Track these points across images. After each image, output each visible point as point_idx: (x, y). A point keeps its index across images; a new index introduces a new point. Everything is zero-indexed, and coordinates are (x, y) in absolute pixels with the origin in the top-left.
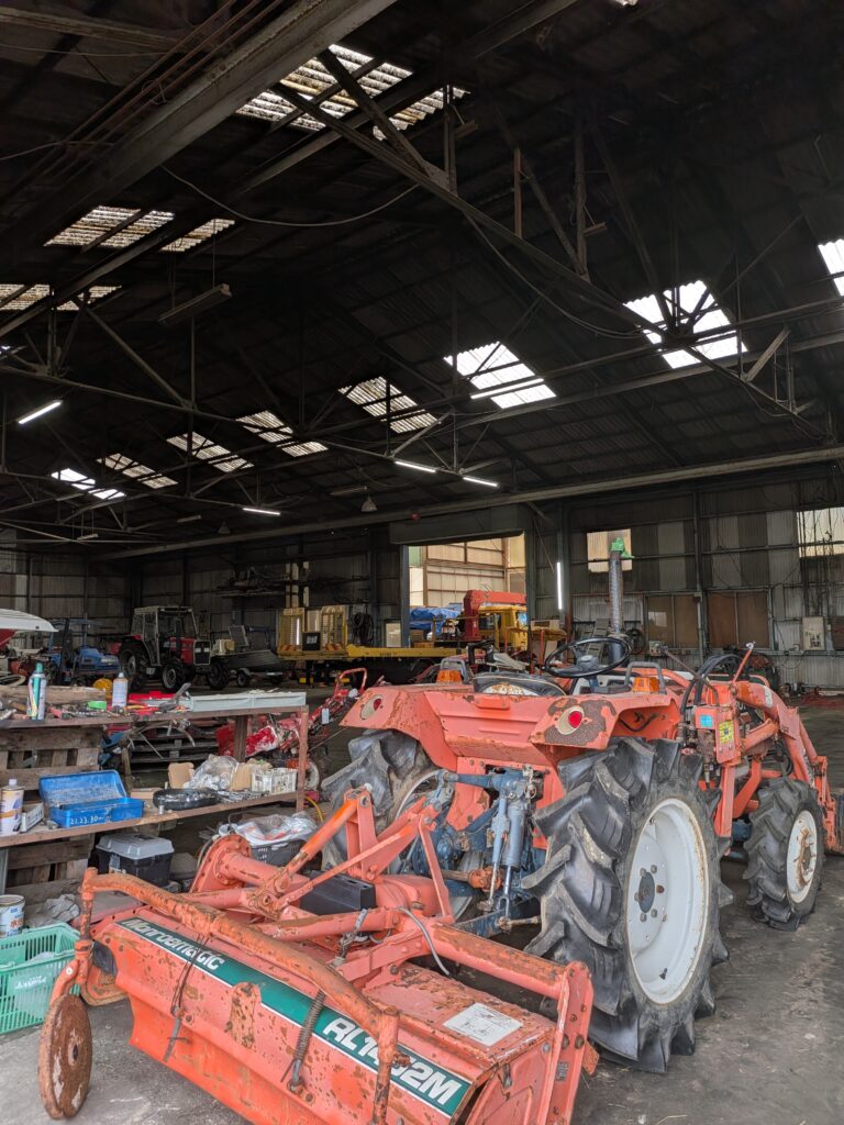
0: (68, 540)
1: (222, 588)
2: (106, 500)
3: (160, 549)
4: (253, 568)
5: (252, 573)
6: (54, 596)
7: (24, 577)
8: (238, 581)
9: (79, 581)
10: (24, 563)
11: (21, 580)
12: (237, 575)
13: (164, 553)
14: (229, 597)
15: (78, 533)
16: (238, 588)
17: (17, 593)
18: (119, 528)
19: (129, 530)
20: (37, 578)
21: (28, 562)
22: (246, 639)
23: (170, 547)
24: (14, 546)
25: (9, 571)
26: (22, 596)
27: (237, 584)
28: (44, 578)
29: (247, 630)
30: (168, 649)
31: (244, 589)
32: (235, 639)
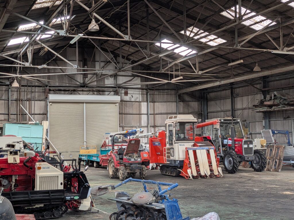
0: (166, 81)
1: (255, 106)
2: (186, 56)
3: (217, 84)
4: (275, 93)
5: (275, 96)
6: (161, 114)
7: (146, 103)
8: (266, 101)
9: (174, 104)
10: (145, 96)
11: (144, 105)
12: (265, 98)
13: (219, 86)
14: (260, 112)
15: (172, 77)
16: (266, 106)
17: (142, 113)
18: (194, 72)
19: (200, 73)
20: (152, 104)
21: (147, 94)
22: (273, 139)
23: (223, 82)
24: (140, 86)
25: (138, 100)
26: (145, 114)
27: (266, 103)
28: (155, 103)
29: (273, 133)
30: (226, 145)
31: (270, 106)
32: (266, 138)
